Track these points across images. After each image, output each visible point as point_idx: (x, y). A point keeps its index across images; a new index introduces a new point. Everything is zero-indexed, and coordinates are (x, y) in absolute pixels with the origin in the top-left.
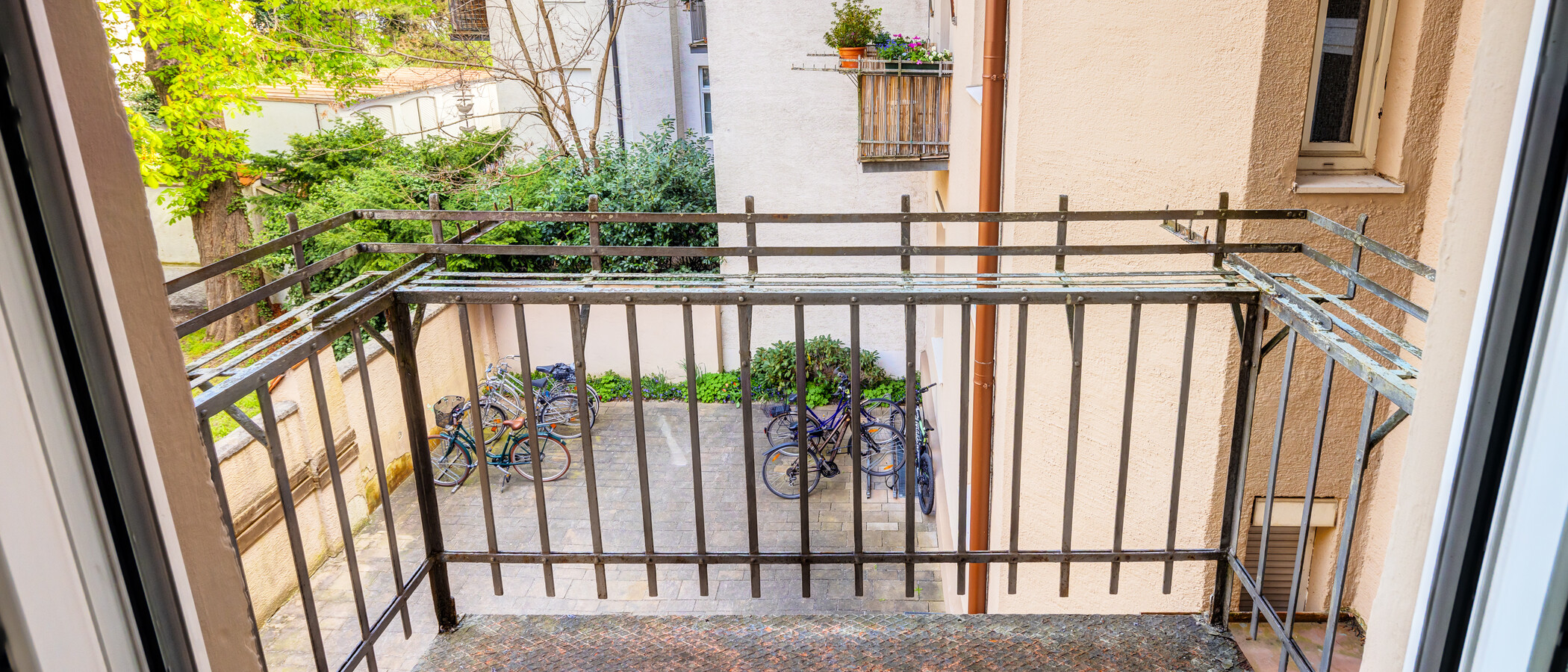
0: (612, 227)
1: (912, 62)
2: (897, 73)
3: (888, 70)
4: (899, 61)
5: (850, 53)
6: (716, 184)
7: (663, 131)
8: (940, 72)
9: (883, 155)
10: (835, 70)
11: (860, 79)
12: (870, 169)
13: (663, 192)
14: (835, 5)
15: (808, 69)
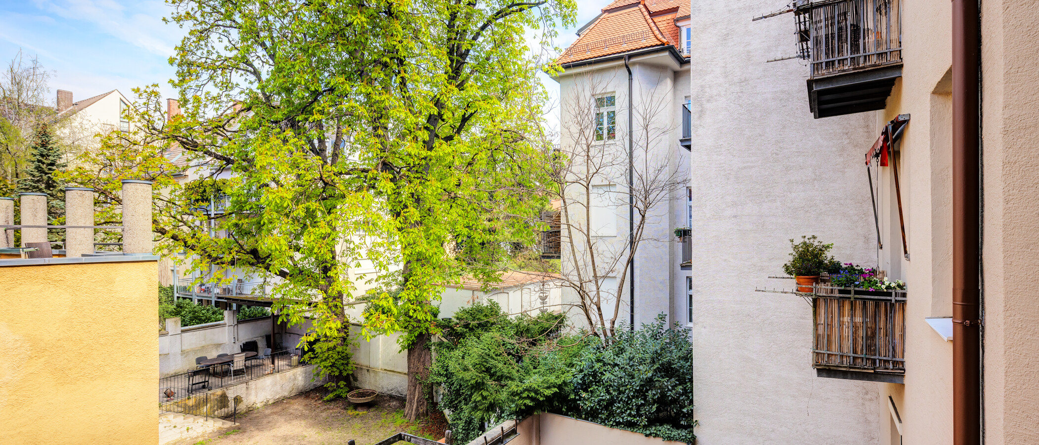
0: (619, 390)
1: (864, 289)
2: (850, 298)
3: (841, 295)
4: (852, 288)
5: (806, 280)
6: (694, 365)
7: (658, 322)
8: (893, 298)
9: (837, 364)
10: (792, 293)
11: (815, 302)
12: (824, 374)
13: (655, 370)
14: (792, 241)
15: (769, 291)
